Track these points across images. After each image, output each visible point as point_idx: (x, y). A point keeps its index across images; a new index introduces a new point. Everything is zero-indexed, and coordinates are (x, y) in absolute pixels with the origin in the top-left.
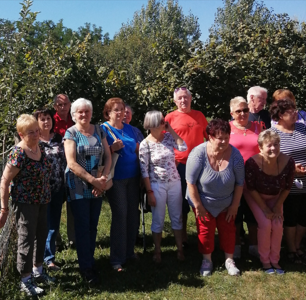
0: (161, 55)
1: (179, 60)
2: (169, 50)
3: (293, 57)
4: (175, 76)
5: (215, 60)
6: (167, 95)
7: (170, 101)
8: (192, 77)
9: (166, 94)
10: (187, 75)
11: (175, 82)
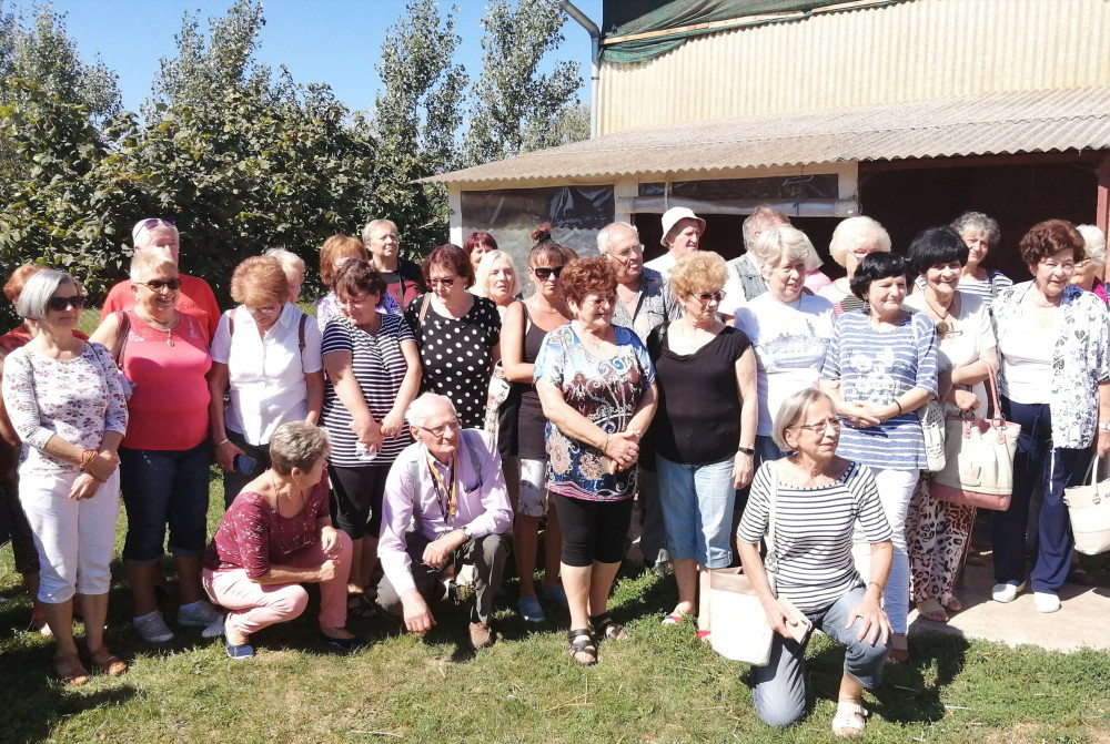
0: (26, 139)
1: (76, 156)
2: (49, 127)
3: (343, 179)
4: (67, 195)
5: (172, 166)
6: (45, 242)
7: (52, 260)
8: (112, 201)
9: (41, 242)
10: (98, 194)
11: (66, 211)
